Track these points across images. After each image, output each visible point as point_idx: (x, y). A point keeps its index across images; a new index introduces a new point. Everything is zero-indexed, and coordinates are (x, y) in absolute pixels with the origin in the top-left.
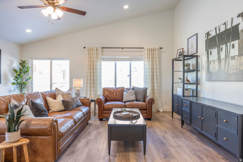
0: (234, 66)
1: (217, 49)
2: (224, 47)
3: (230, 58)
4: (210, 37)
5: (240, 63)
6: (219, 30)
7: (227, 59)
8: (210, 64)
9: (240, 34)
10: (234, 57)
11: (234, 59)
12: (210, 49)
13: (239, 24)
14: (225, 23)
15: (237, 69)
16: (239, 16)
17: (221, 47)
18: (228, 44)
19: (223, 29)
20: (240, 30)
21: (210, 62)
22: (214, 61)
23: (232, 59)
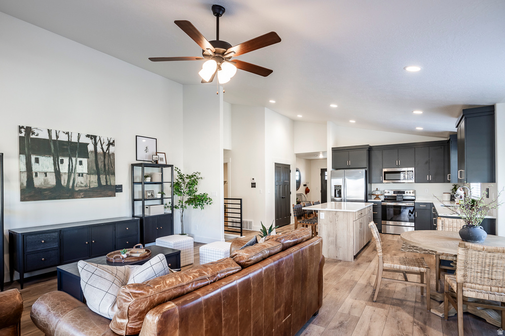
0: (82, 183)
1: (52, 158)
2: (66, 160)
3: (77, 175)
4: (33, 136)
5: (90, 181)
6: (57, 137)
7: (71, 175)
8: (36, 175)
9: (90, 154)
10: (82, 174)
11: (82, 176)
12: (34, 154)
13: (88, 144)
14: (68, 133)
15: (85, 186)
16: (88, 136)
17: (60, 158)
18: (74, 159)
19: (63, 138)
20: (89, 150)
21: (36, 174)
22: (46, 174)
23: (79, 176)
